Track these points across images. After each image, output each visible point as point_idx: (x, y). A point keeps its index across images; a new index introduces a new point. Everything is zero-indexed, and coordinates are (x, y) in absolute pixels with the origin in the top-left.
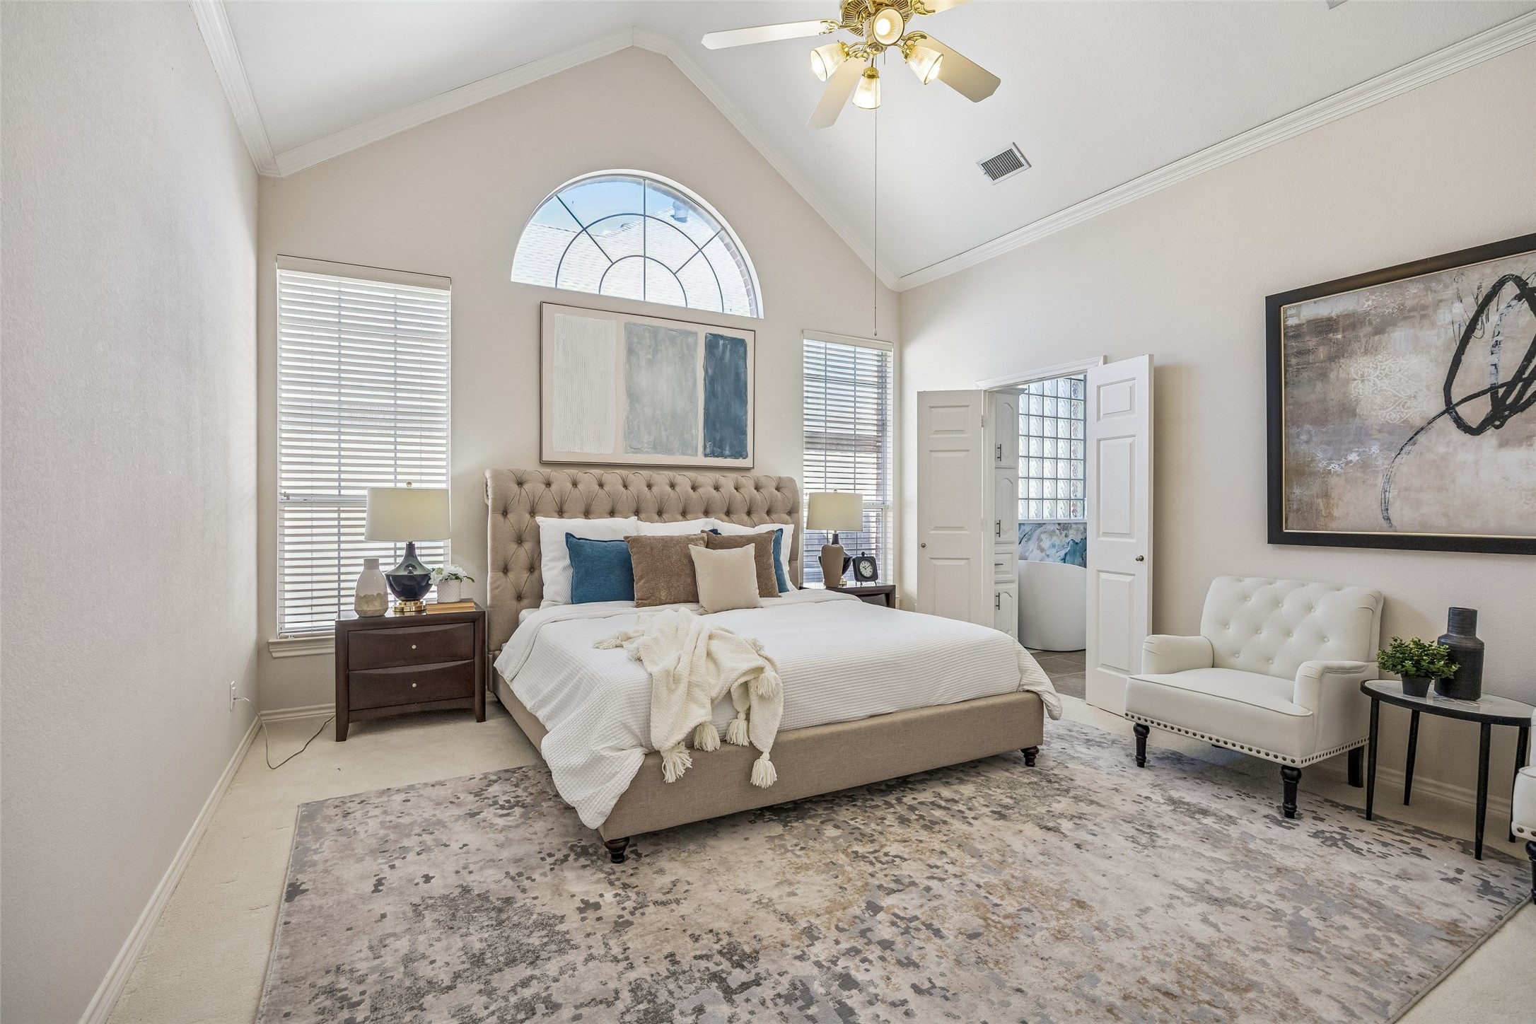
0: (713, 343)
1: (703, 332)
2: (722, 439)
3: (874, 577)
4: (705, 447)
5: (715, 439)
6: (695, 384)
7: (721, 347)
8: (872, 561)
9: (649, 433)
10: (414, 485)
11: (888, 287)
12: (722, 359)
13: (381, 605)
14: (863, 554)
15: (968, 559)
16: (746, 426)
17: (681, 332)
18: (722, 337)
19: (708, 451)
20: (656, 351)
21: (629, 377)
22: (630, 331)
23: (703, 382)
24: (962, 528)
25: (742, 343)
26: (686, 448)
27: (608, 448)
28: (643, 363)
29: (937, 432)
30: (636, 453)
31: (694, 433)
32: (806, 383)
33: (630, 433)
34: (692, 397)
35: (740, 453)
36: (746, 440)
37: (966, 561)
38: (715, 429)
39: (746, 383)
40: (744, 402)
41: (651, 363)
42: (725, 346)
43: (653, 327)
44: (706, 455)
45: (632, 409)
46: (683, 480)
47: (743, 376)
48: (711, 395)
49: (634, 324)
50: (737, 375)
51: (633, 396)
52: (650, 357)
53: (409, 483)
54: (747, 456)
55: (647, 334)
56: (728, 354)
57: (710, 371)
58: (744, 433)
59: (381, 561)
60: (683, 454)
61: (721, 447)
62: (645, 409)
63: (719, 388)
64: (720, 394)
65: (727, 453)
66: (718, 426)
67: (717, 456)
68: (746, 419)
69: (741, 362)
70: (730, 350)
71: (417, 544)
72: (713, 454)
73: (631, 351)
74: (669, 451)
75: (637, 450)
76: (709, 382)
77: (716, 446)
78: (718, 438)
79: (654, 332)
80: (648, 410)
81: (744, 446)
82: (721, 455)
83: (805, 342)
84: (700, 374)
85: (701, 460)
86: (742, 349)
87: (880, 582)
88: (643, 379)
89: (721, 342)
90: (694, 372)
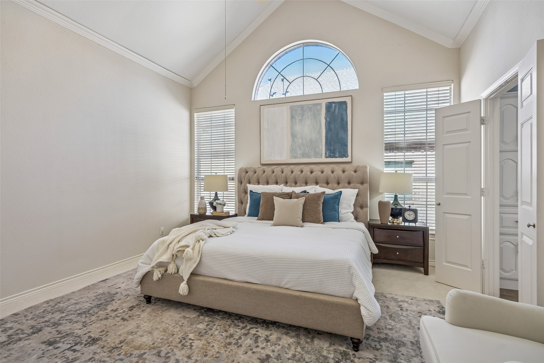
0: (329, 106)
1: (324, 103)
2: (334, 150)
3: (415, 221)
4: (326, 154)
5: (331, 150)
6: (321, 126)
7: (333, 108)
8: (415, 211)
9: (300, 150)
10: (218, 174)
11: (449, 47)
12: (334, 112)
13: (202, 211)
14: (410, 207)
15: (470, 215)
16: (347, 142)
17: (314, 105)
18: (334, 103)
19: (327, 155)
20: (303, 115)
21: (292, 128)
22: (292, 109)
23: (325, 125)
24: (465, 194)
25: (345, 103)
26: (317, 154)
27: (285, 158)
28: (297, 121)
29: (448, 132)
30: (295, 159)
31: (321, 148)
32: (385, 116)
33: (293, 150)
34: (320, 132)
35: (344, 155)
36: (347, 148)
37: (468, 216)
38: (331, 145)
39: (347, 122)
40: (346, 130)
41: (301, 120)
42: (335, 106)
43: (301, 105)
44: (326, 157)
45: (293, 141)
46: (317, 168)
47: (345, 118)
48: (329, 129)
49: (294, 106)
50: (342, 119)
51: (293, 136)
52: (300, 118)
53: (216, 173)
54: (348, 156)
55: (299, 109)
56: (337, 110)
57: (328, 119)
58: (346, 145)
59: (205, 197)
60: (316, 157)
61: (334, 153)
62: (299, 140)
63: (332, 126)
64: (333, 129)
65: (337, 155)
66: (332, 144)
67: (332, 157)
68: (347, 139)
69: (344, 112)
70: (339, 108)
71: (218, 193)
72: (330, 157)
73: (292, 117)
74: (309, 157)
75: (295, 157)
76: (328, 124)
77: (331, 153)
78: (332, 149)
79: (302, 107)
80: (300, 141)
81: (346, 151)
82: (334, 157)
83: (385, 94)
84: (323, 121)
85: (324, 160)
86: (344, 106)
87: (418, 224)
88: (298, 128)
89: (333, 105)
90: (320, 121)
